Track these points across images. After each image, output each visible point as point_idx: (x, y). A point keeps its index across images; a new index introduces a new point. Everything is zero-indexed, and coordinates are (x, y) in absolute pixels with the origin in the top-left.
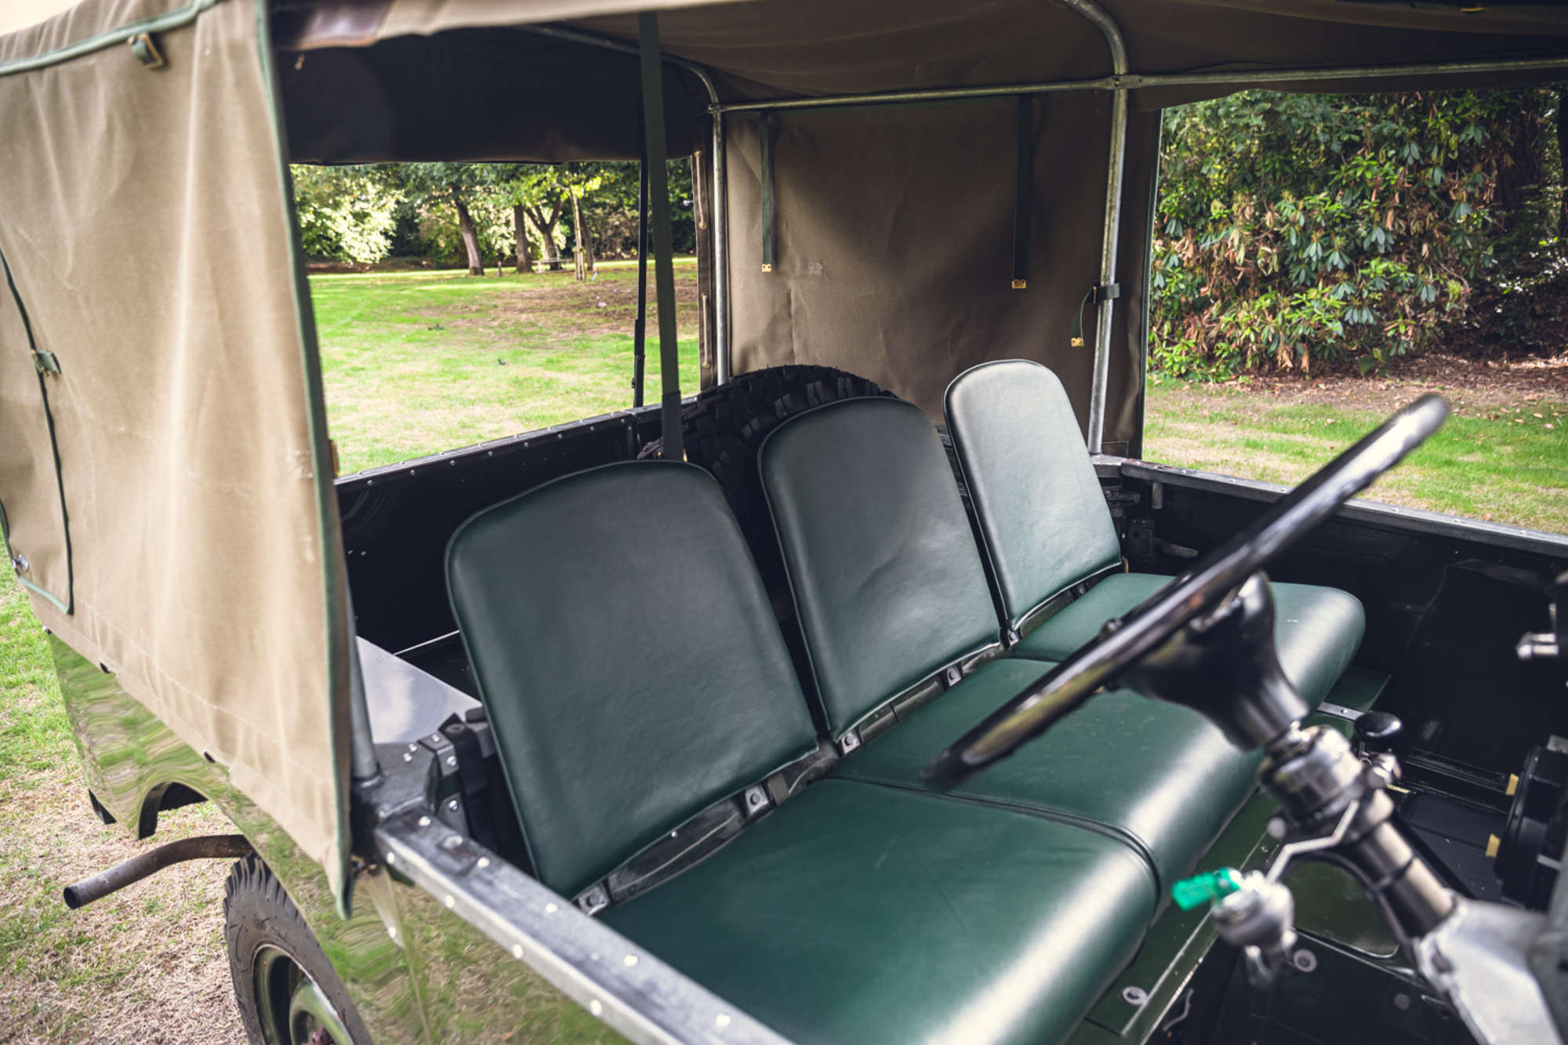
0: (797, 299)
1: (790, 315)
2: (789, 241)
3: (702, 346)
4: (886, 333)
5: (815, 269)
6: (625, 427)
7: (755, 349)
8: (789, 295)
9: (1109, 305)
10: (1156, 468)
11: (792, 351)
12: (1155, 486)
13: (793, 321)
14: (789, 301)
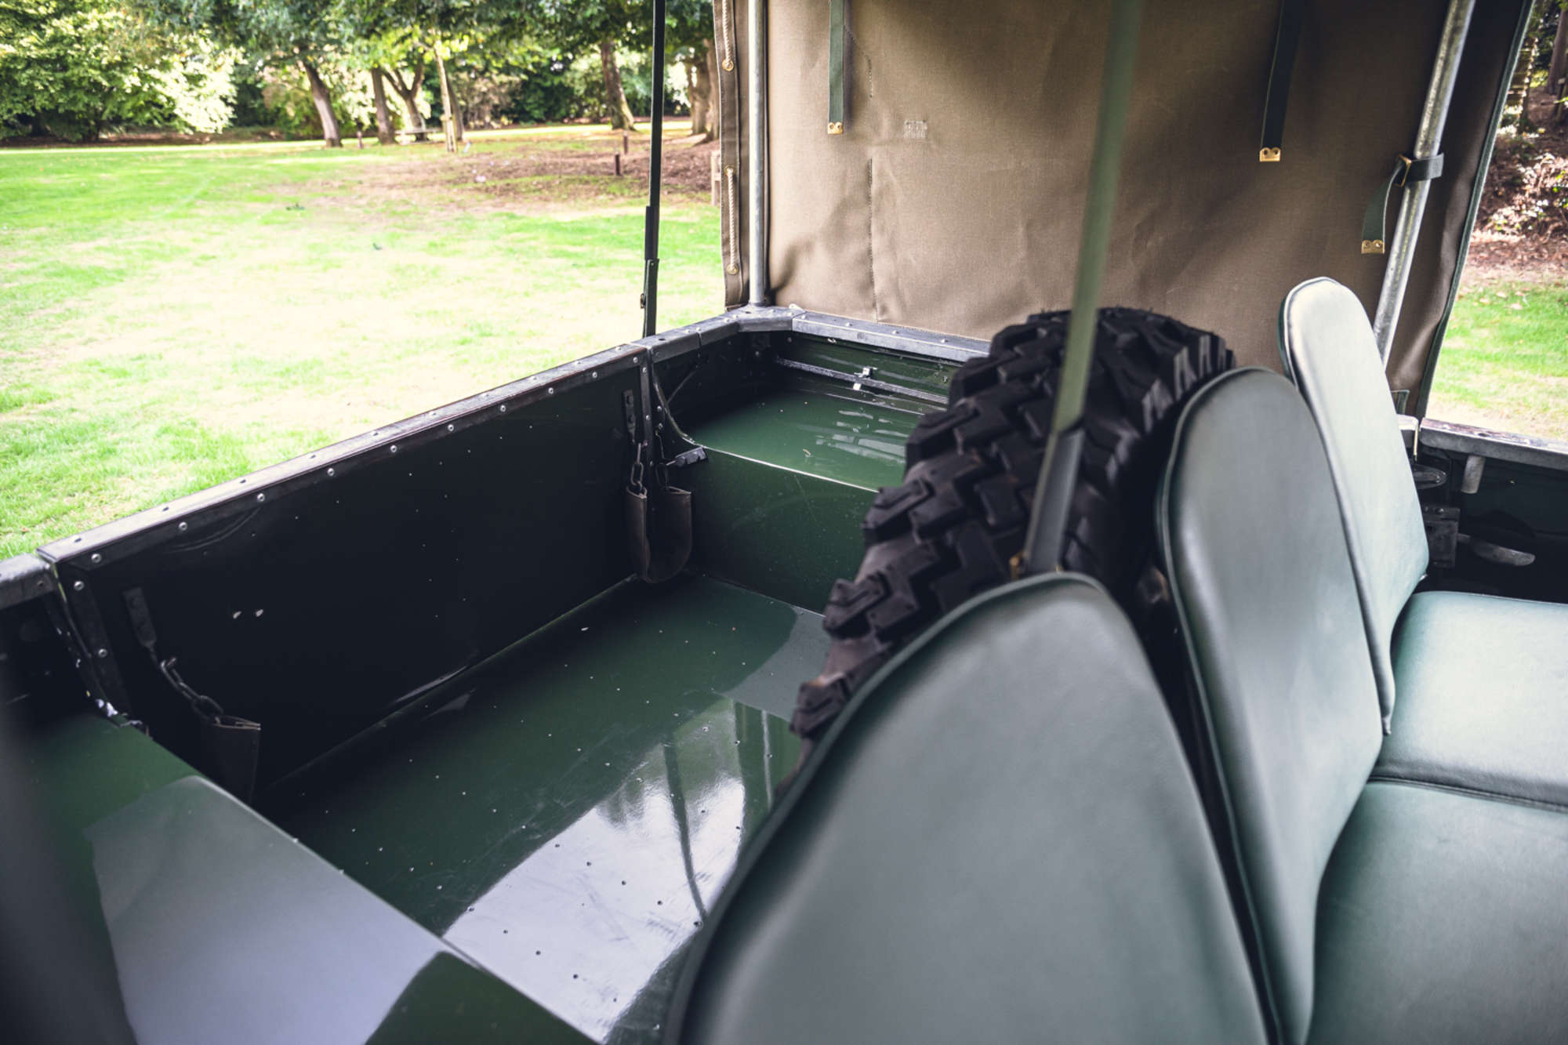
0: (881, 174)
1: (868, 198)
2: (872, 87)
3: (726, 242)
4: (1029, 226)
5: (913, 130)
6: (637, 369)
7: (809, 246)
8: (868, 168)
9: (1425, 187)
10: (1475, 435)
11: (870, 251)
12: (1472, 463)
13: (873, 207)
14: (869, 178)
